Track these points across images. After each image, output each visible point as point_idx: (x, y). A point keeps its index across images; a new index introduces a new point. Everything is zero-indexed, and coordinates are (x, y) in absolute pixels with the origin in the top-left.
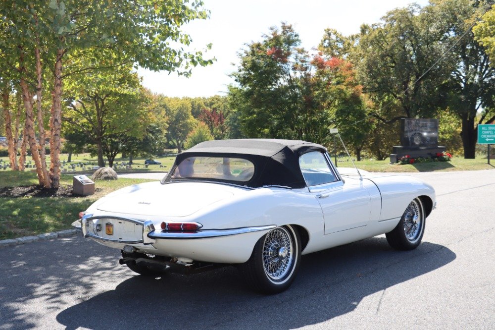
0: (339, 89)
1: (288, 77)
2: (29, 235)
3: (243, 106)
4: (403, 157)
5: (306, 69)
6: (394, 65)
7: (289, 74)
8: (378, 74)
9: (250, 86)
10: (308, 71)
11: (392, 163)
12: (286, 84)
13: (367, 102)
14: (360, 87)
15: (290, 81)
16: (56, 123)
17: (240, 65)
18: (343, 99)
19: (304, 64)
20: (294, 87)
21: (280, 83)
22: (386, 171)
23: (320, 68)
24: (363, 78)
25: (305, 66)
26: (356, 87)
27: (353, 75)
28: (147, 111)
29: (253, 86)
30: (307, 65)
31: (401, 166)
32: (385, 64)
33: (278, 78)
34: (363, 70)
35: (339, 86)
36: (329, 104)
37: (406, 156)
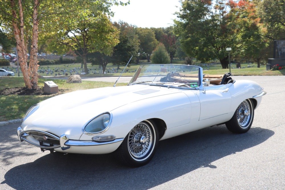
0: (244, 21)
1: (211, 14)
2: (3, 121)
3: (183, 33)
4: (274, 66)
5: (223, 8)
6: (283, 3)
7: (212, 12)
8: (272, 10)
9: (187, 20)
10: (224, 10)
11: (267, 70)
12: (210, 18)
13: (263, 29)
14: (259, 20)
15: (212, 16)
16: (34, 48)
17: (181, 7)
18: (246, 27)
19: (222, 5)
20: (215, 20)
21: (206, 18)
22: (262, 75)
23: (232, 7)
24: (261, 13)
25: (222, 7)
26: (256, 19)
27: (254, 12)
28: (113, 38)
29: (189, 20)
30: (224, 6)
31: (273, 71)
32: (276, 3)
33: (205, 15)
34: (261, 8)
35: (244, 19)
36: (238, 31)
37: (276, 65)
